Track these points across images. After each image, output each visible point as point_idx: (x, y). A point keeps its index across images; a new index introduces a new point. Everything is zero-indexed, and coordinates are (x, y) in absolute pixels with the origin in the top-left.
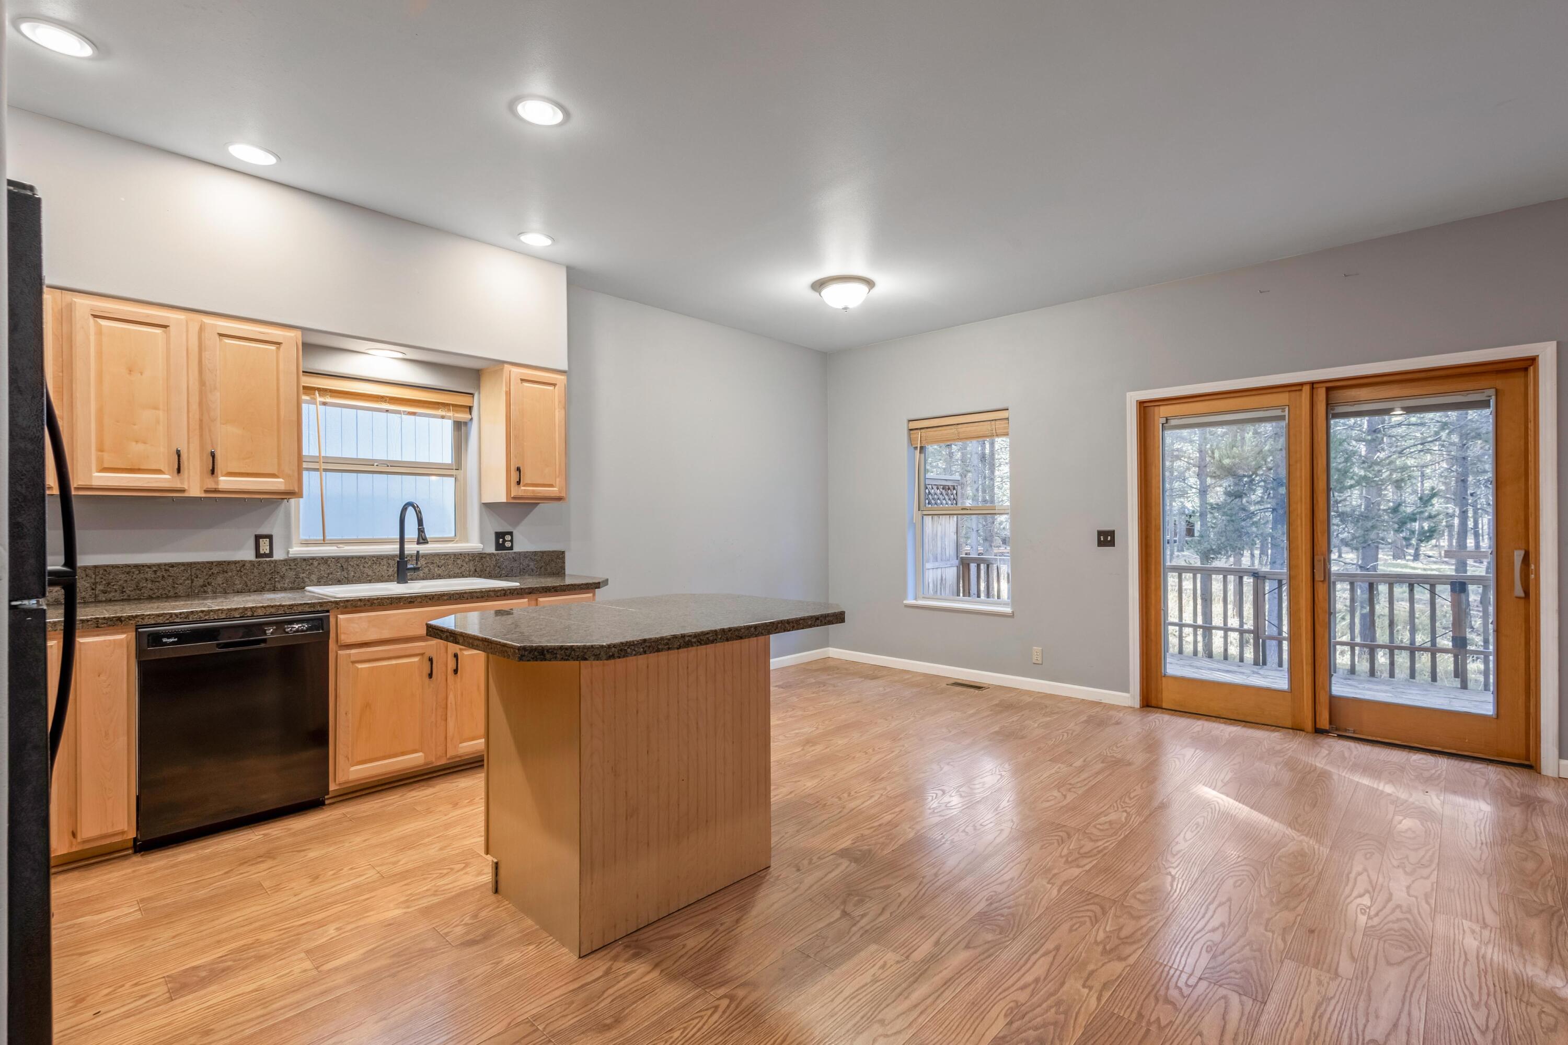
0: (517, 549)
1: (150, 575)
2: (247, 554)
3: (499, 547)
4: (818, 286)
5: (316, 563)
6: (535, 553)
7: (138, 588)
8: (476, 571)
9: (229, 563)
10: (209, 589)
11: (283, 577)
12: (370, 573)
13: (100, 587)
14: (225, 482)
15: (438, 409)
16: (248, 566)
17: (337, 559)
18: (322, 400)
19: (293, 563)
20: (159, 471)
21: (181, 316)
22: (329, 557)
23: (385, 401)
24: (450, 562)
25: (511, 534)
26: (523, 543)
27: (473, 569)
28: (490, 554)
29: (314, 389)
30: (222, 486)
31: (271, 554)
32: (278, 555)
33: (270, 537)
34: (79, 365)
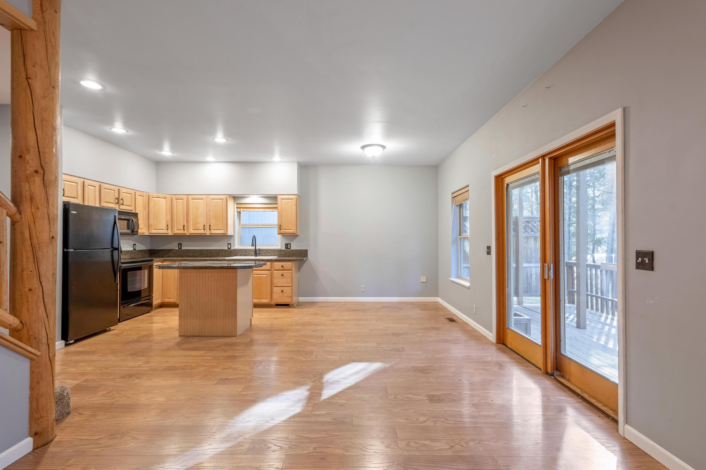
0: (292, 249)
1: (209, 252)
2: (226, 248)
3: (286, 248)
4: (363, 147)
5: (239, 251)
6: (297, 250)
7: (207, 255)
8: (279, 254)
9: (223, 250)
10: (219, 255)
11: (233, 254)
12: (252, 254)
13: (201, 254)
14: (213, 232)
15: (271, 209)
16: (226, 250)
17: (244, 250)
18: (243, 210)
19: (235, 250)
20: (201, 230)
21: (205, 196)
22: (242, 249)
23: (258, 209)
24: (272, 252)
25: (290, 244)
26: (294, 247)
27: (278, 254)
28: (283, 250)
29: (241, 208)
30: (212, 233)
31: (230, 248)
32: (232, 249)
33: (230, 244)
34: (190, 209)
